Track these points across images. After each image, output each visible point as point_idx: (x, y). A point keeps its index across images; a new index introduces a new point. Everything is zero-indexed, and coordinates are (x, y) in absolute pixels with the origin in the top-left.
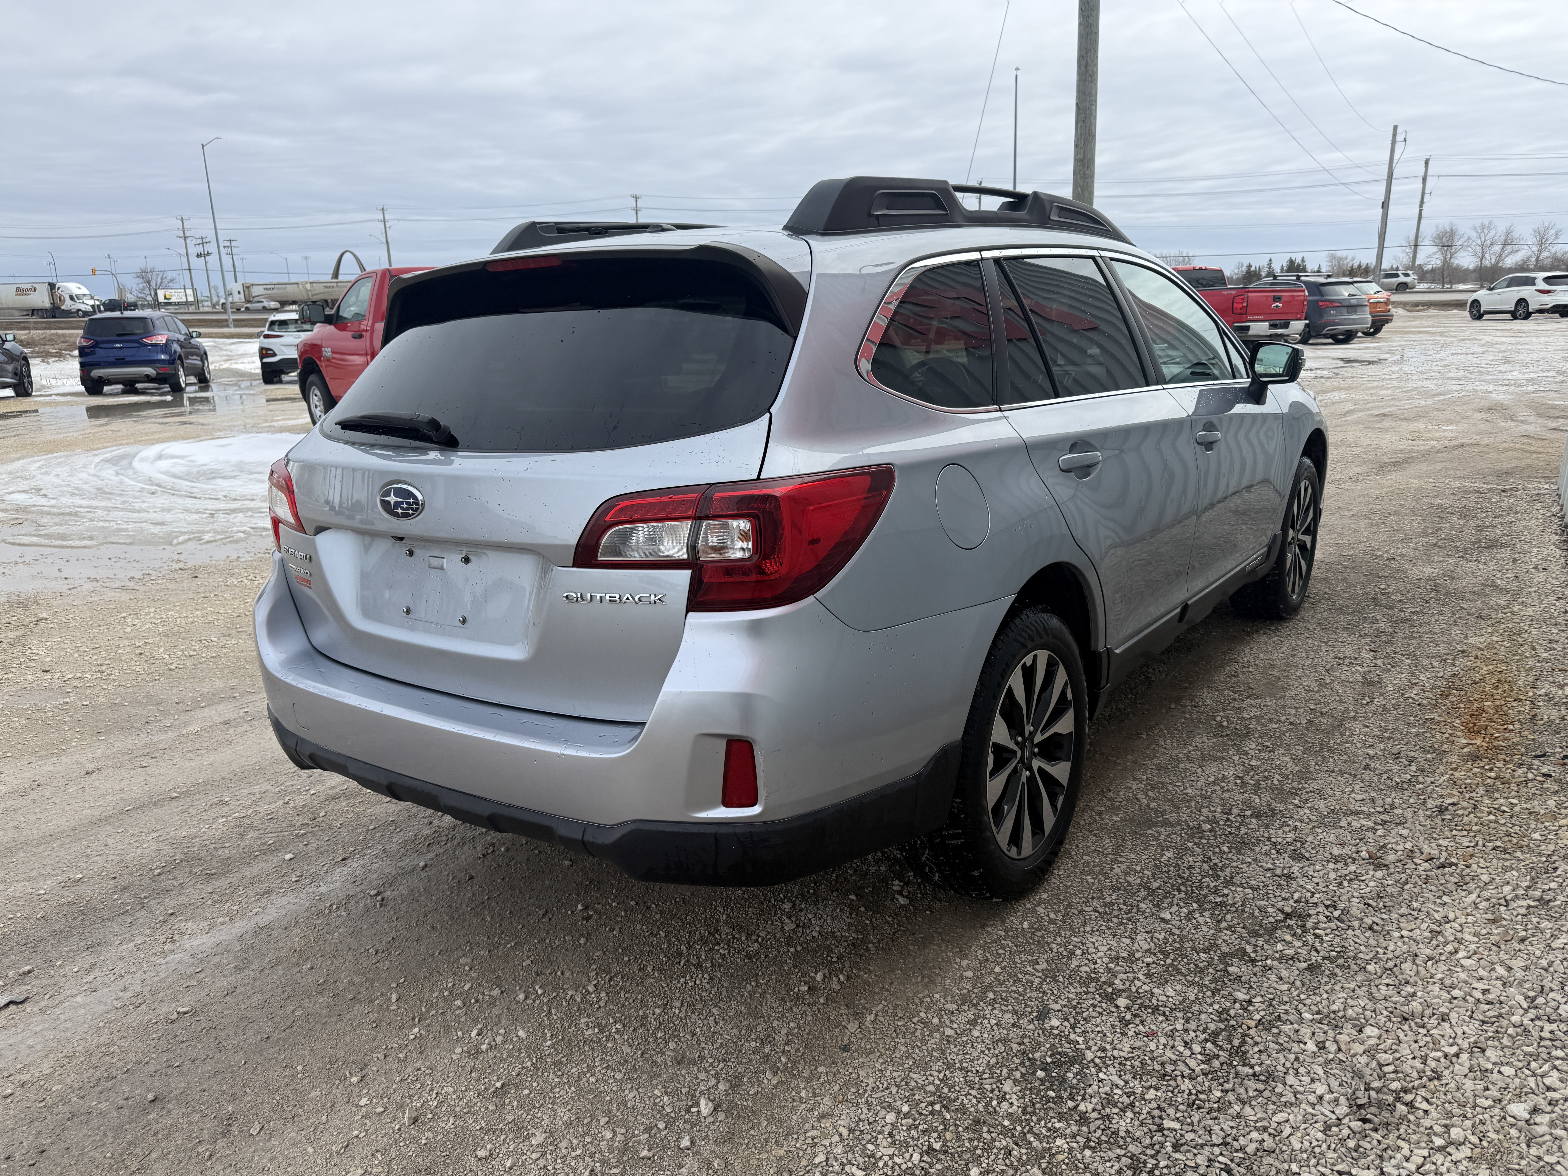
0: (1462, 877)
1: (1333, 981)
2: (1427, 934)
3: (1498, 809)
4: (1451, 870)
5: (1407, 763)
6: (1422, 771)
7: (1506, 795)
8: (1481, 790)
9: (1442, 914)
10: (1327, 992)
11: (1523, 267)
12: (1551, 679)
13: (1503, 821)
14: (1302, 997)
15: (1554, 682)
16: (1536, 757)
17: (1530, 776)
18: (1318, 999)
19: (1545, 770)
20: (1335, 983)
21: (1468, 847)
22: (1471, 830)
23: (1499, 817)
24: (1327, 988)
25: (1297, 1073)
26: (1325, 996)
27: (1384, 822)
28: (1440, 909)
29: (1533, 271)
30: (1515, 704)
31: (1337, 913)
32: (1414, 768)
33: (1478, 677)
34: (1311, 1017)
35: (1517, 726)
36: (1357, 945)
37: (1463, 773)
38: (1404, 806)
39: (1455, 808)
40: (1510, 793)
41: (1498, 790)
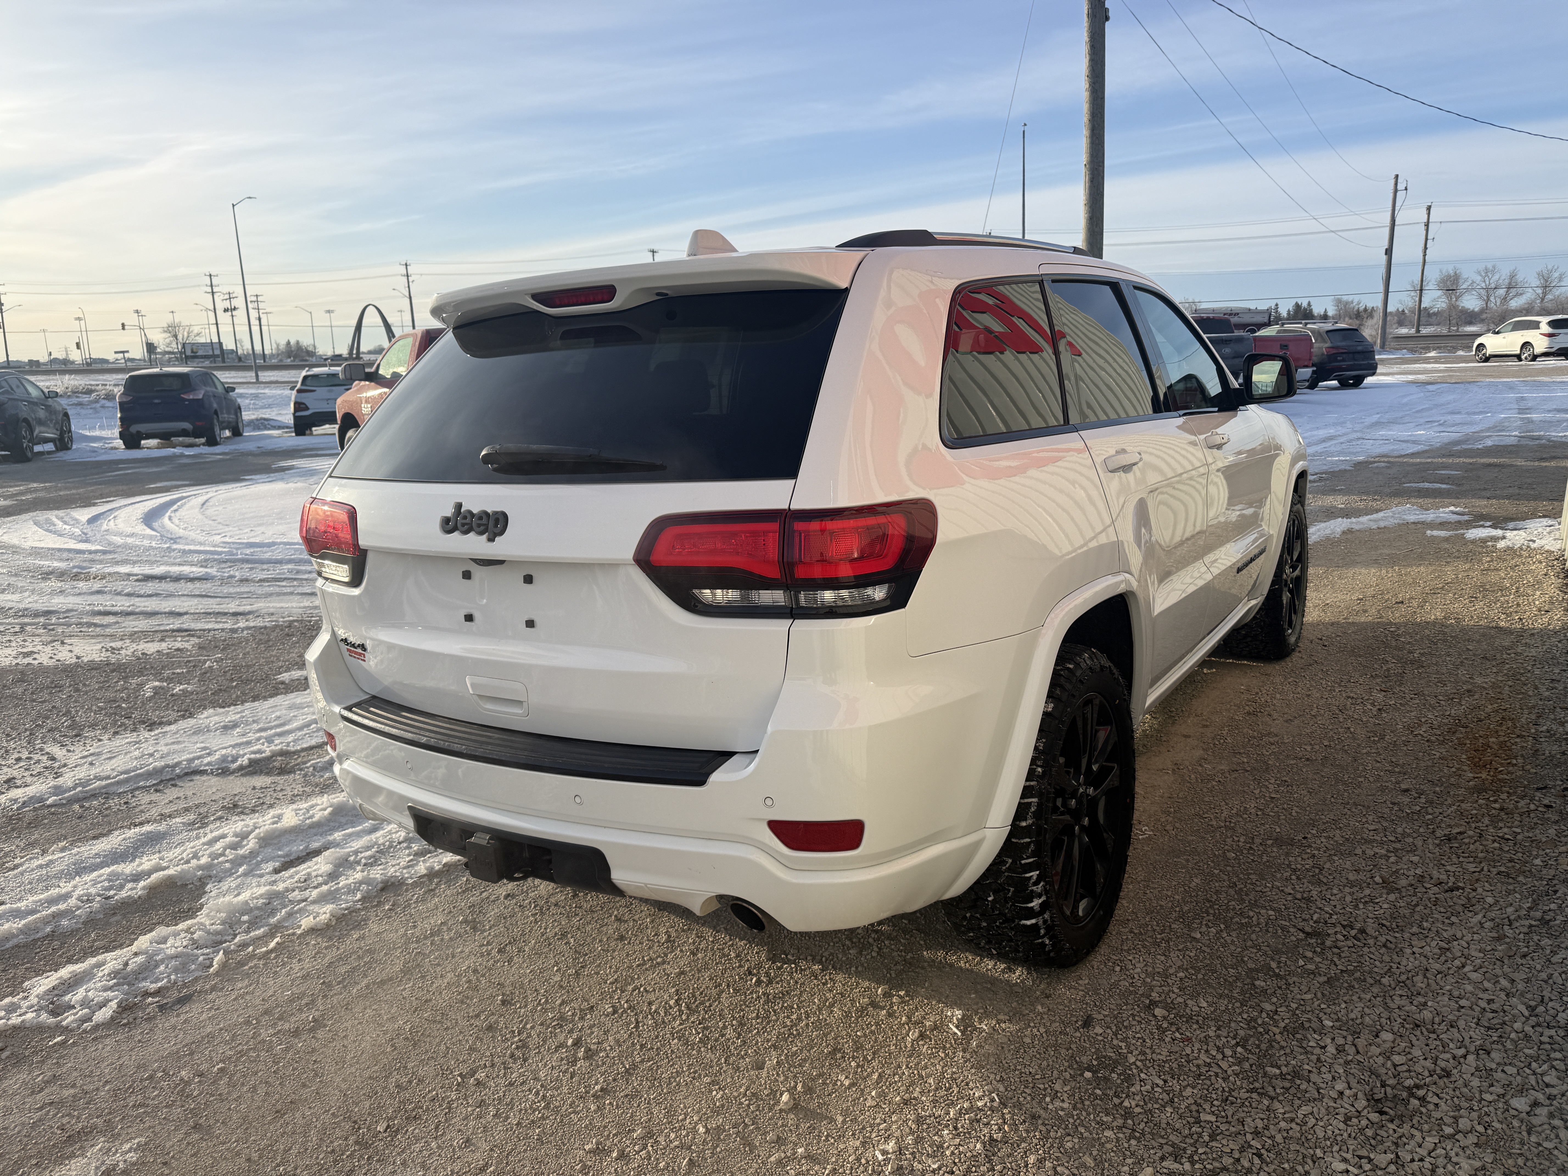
0: (1469, 899)
1: (1350, 993)
2: (1437, 951)
3: (1502, 838)
4: (1458, 893)
5: (1416, 795)
6: (1431, 802)
7: (1509, 825)
8: (1486, 821)
9: (1451, 933)
10: (1345, 1002)
11: (1528, 311)
12: (1552, 716)
13: (1507, 849)
14: (1323, 1006)
15: (1555, 719)
16: (1538, 789)
17: (1532, 807)
18: (1338, 1008)
19: (1546, 802)
20: (1353, 995)
21: (1474, 872)
22: (1477, 857)
23: (1503, 845)
24: (1345, 999)
25: (1320, 1073)
26: (1343, 1006)
27: (1396, 850)
28: (1449, 928)
29: (1539, 315)
30: (1518, 740)
31: (1353, 932)
32: (1423, 800)
33: (1483, 715)
34: (1331, 1024)
35: (1520, 761)
36: (1372, 961)
37: (1469, 805)
38: (1415, 835)
39: (1462, 837)
40: (1513, 823)
41: (1502, 820)
